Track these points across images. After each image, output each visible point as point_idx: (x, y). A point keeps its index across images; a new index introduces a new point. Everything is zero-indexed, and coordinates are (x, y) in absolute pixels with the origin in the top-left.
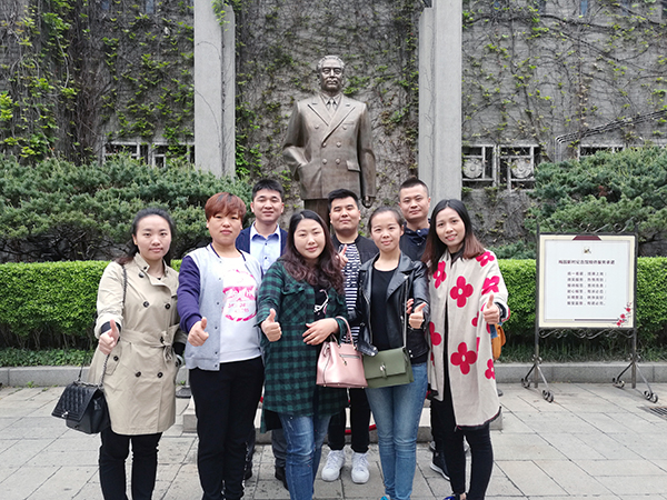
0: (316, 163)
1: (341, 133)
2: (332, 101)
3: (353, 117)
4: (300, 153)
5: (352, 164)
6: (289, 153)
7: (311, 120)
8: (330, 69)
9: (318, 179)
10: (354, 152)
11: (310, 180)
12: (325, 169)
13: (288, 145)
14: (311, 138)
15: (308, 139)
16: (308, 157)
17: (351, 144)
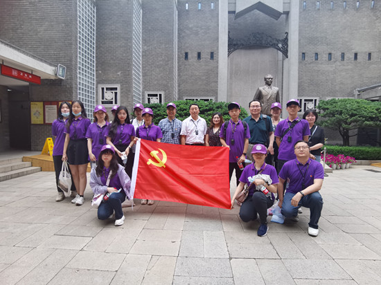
0: (266, 105)
2: (270, 87)
11: (264, 109)
12: (269, 106)
16: (263, 103)
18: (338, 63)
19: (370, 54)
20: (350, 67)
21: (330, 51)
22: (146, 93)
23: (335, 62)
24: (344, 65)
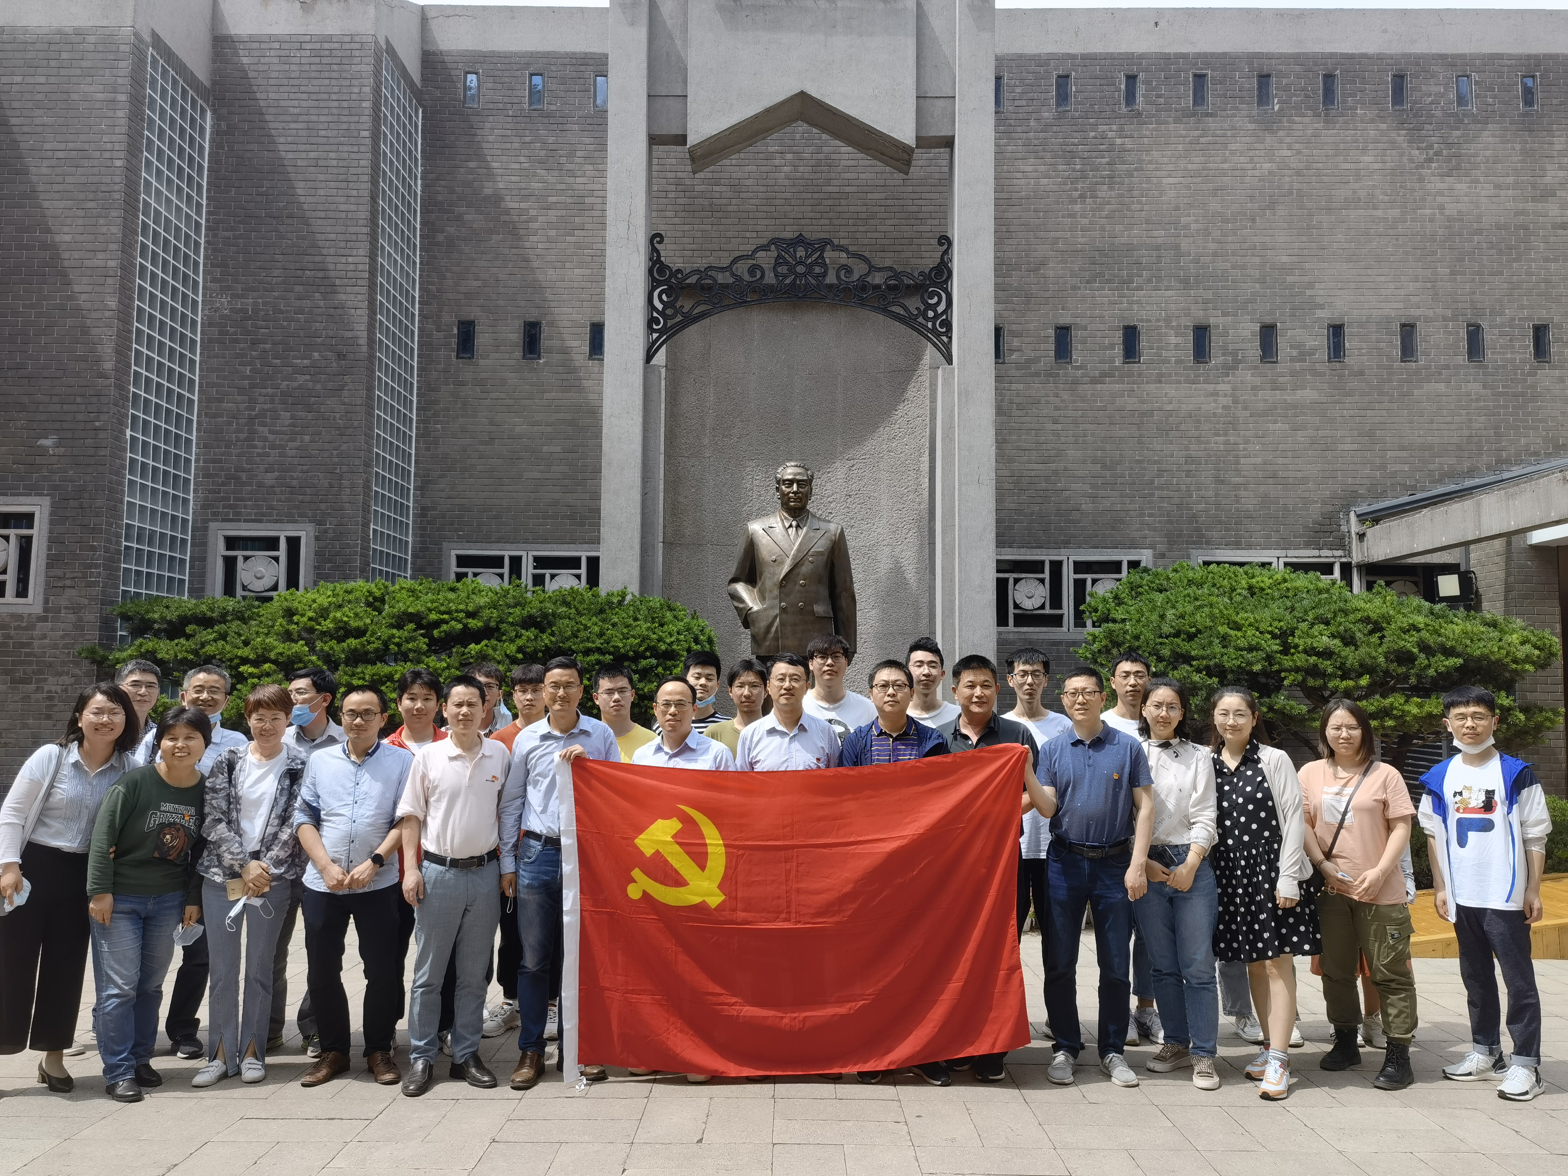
0: (772, 607)
1: (805, 569)
2: (794, 523)
3: (821, 545)
4: (750, 593)
5: (820, 609)
6: (736, 591)
7: (766, 547)
8: (791, 482)
9: (774, 629)
10: (824, 591)
11: (762, 630)
12: (784, 616)
13: (734, 580)
14: (766, 574)
15: (761, 574)
16: (762, 598)
17: (820, 581)
18: (1246, 376)
19: (1408, 330)
20: (1308, 395)
21: (1199, 315)
22: (218, 534)
23: (1229, 369)
24: (1275, 386)
